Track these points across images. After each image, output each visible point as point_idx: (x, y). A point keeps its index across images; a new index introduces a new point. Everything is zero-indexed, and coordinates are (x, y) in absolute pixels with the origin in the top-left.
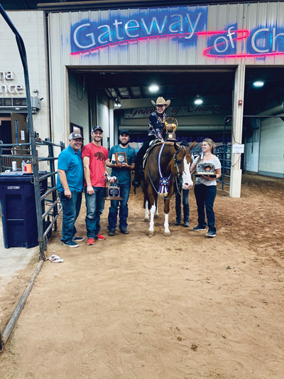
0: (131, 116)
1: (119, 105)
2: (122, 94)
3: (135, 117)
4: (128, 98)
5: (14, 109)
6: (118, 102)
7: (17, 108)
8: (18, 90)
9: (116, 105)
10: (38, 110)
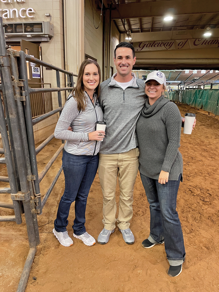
0: (139, 49)
1: (130, 39)
2: (133, 27)
3: (143, 50)
4: (138, 32)
5: (25, 37)
6: (129, 36)
7: (29, 35)
8: (30, 14)
9: (127, 38)
10: (50, 37)
